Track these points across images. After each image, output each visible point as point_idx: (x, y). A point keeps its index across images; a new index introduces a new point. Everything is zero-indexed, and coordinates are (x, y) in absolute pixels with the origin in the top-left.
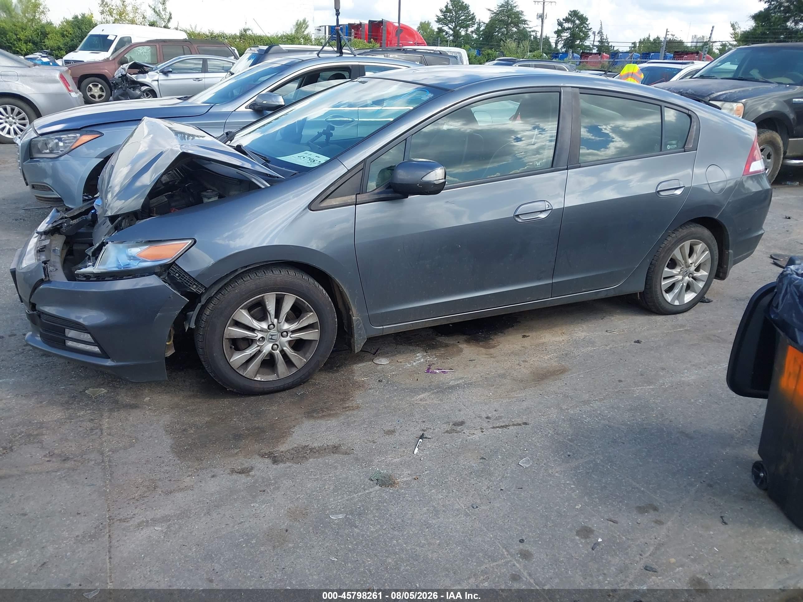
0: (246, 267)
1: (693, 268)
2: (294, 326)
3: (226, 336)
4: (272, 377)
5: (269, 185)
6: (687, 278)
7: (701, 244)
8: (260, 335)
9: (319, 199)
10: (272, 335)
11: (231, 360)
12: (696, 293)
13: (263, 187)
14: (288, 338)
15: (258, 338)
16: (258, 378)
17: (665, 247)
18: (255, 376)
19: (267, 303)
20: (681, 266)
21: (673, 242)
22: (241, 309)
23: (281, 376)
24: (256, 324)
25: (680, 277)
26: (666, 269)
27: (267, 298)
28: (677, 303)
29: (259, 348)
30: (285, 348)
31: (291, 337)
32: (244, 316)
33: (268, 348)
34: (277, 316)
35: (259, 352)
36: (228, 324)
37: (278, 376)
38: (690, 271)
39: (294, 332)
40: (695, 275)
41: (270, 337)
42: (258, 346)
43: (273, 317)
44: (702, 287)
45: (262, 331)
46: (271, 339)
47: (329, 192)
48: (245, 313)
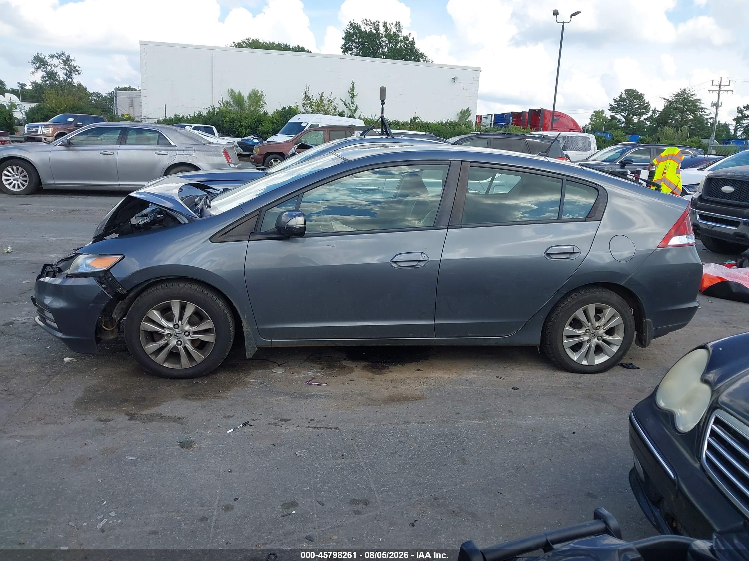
0: (157, 278)
1: (601, 331)
2: (194, 329)
3: (142, 328)
4: (176, 367)
5: (187, 222)
6: (595, 340)
7: (610, 309)
8: (167, 332)
9: (219, 234)
10: (177, 333)
11: (145, 348)
12: (609, 356)
13: (183, 223)
14: (189, 337)
15: (165, 334)
16: (166, 365)
17: (564, 307)
18: (164, 363)
19: (173, 308)
20: (586, 328)
21: (574, 303)
22: (153, 309)
23: (184, 367)
24: (164, 323)
25: (586, 338)
26: (568, 328)
27: (173, 304)
28: (585, 363)
29: (166, 341)
30: (186, 345)
31: (191, 337)
32: (156, 315)
33: (173, 342)
34: (181, 318)
35: (167, 344)
36: (143, 319)
37: (181, 365)
38: (598, 334)
39: (195, 333)
40: (604, 338)
41: (176, 334)
42: (166, 340)
43: (177, 319)
44: (615, 351)
45: (168, 328)
46: (176, 336)
47: (228, 230)
48: (156, 313)
